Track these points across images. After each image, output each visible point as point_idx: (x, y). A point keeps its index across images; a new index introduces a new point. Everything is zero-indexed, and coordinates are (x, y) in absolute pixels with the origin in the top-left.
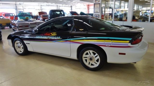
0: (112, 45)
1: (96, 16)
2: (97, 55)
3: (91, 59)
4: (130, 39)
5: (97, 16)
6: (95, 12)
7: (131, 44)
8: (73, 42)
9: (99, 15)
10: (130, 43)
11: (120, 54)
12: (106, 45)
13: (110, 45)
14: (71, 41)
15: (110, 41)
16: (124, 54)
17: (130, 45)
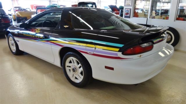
0: (95, 52)
1: (127, 10)
2: (80, 65)
3: (74, 70)
4: (121, 46)
5: (129, 11)
6: (126, 4)
7: (123, 54)
8: (53, 43)
9: (131, 9)
10: (121, 53)
11: (106, 67)
12: (88, 52)
13: (92, 52)
14: (52, 41)
15: (93, 46)
16: (112, 69)
17: (120, 54)
